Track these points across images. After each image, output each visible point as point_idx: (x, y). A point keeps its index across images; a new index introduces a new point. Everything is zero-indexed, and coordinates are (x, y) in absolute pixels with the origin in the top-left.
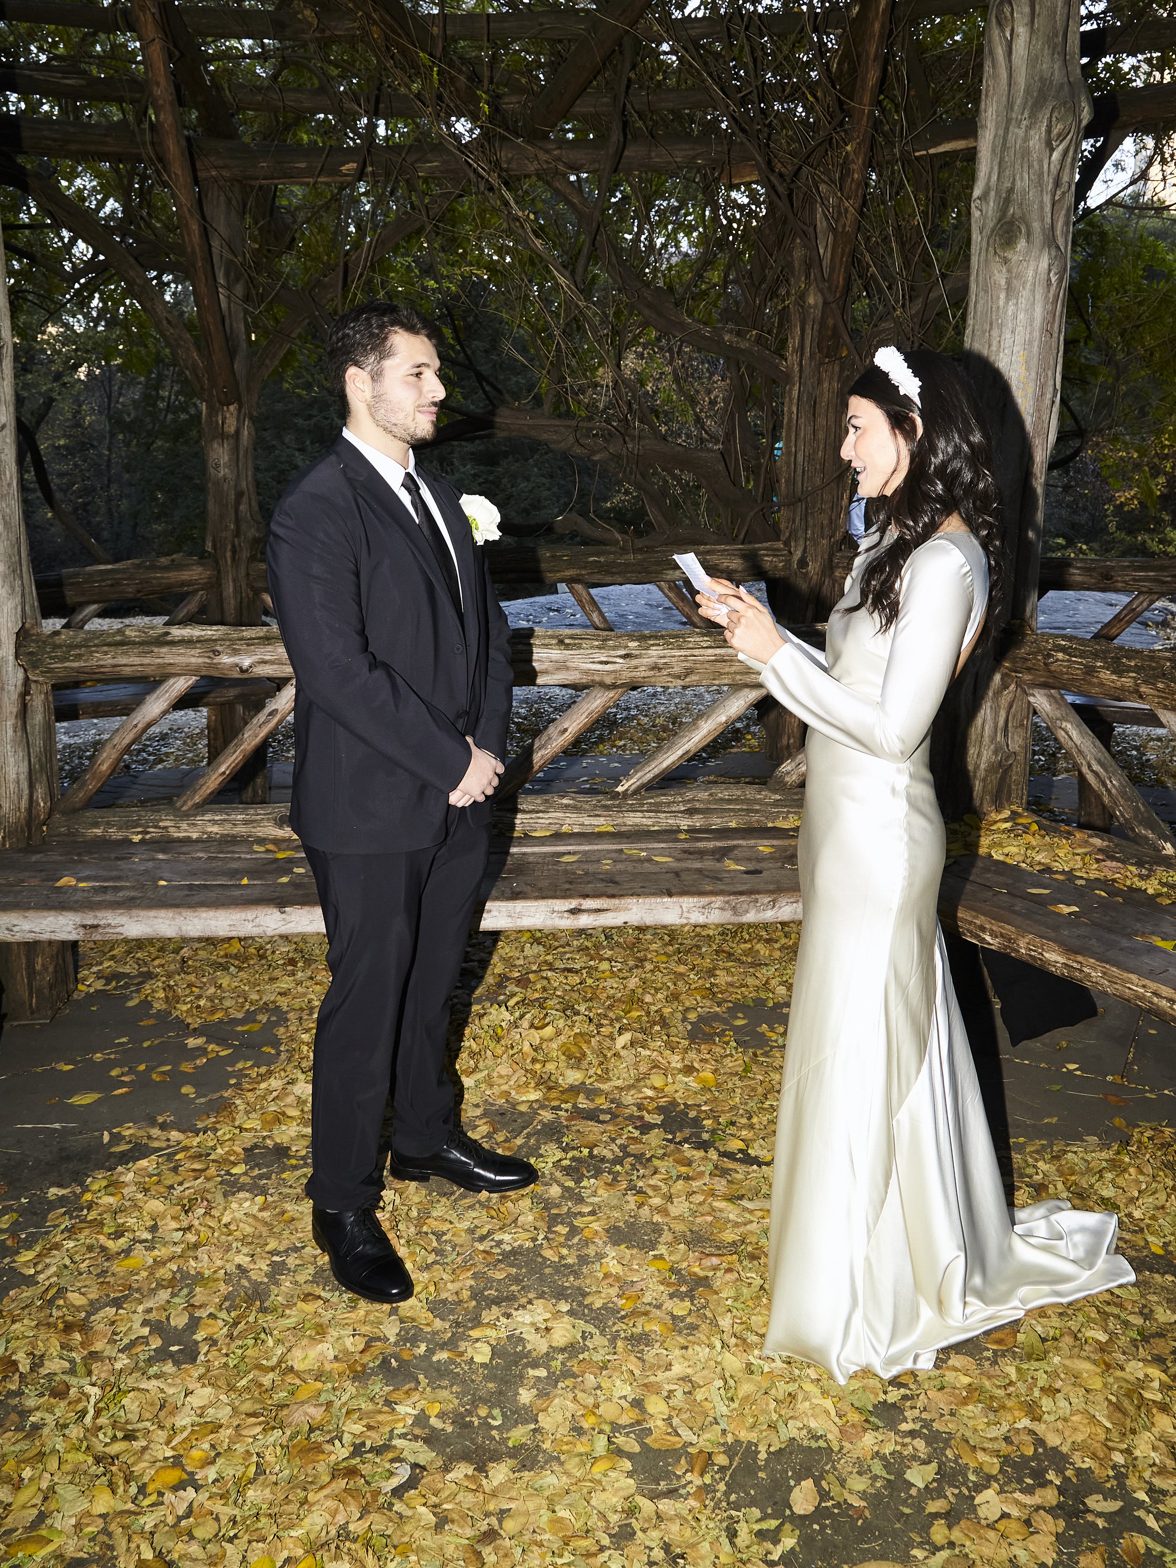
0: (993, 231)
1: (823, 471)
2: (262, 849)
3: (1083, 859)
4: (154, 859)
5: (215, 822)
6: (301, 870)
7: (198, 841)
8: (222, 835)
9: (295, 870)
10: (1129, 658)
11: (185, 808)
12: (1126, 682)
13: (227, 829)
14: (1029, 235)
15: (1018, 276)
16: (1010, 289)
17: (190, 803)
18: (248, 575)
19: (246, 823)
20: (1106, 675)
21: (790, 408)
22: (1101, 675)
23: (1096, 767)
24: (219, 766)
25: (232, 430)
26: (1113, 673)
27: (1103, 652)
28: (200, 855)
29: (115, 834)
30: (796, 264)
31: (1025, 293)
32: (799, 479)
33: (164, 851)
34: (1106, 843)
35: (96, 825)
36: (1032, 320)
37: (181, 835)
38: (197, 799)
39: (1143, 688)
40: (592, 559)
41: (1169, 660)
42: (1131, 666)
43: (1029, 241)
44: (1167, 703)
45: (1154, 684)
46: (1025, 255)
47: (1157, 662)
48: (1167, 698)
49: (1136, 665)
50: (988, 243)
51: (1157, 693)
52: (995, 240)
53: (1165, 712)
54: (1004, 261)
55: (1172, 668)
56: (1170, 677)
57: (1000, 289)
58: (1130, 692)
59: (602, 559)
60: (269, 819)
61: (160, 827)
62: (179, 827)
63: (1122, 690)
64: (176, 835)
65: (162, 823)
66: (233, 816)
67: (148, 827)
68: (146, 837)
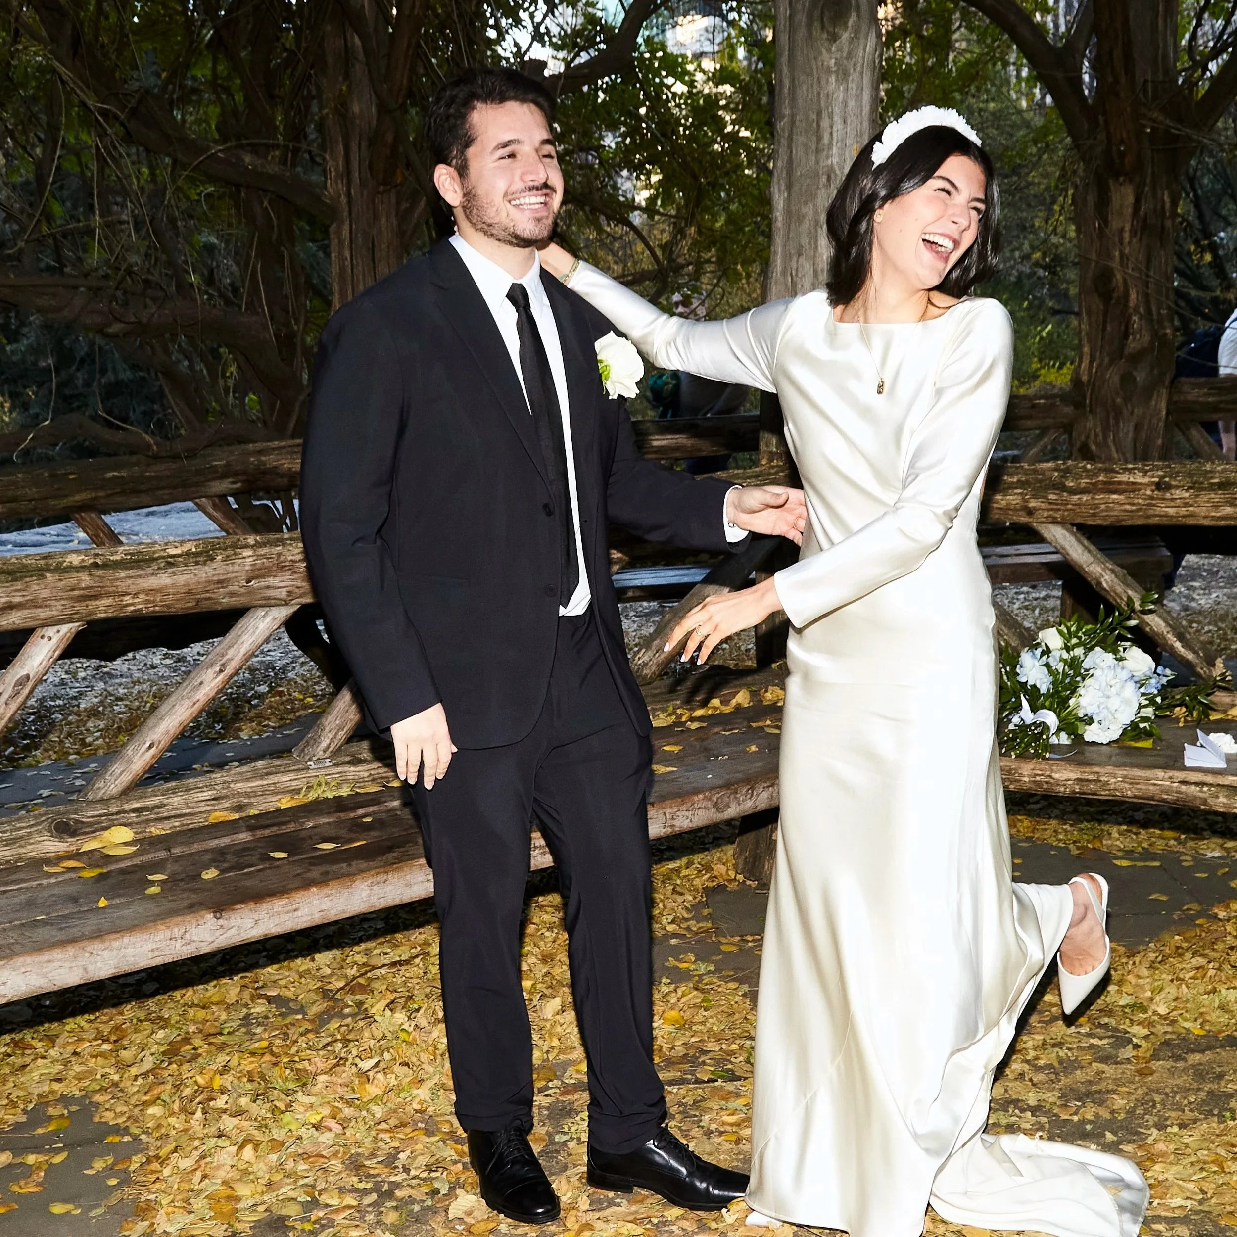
2: (58, 869)
10: (1011, 475)
12: (1014, 499)
14: (858, 7)
15: (849, 56)
21: (340, 253)
31: (856, 76)
36: (862, 108)
39: (1033, 504)
40: (110, 475)
41: (1055, 470)
42: (1013, 483)
43: (859, 16)
44: (1058, 515)
45: (1046, 498)
46: (857, 32)
47: (1043, 474)
48: (1059, 510)
49: (1019, 481)
50: (810, 17)
51: (1047, 506)
52: (822, 13)
53: (1050, 526)
54: (834, 38)
55: (1062, 477)
56: (1061, 487)
57: (829, 71)
58: (1015, 510)
59: (124, 474)
60: (39, 832)
63: (1006, 510)
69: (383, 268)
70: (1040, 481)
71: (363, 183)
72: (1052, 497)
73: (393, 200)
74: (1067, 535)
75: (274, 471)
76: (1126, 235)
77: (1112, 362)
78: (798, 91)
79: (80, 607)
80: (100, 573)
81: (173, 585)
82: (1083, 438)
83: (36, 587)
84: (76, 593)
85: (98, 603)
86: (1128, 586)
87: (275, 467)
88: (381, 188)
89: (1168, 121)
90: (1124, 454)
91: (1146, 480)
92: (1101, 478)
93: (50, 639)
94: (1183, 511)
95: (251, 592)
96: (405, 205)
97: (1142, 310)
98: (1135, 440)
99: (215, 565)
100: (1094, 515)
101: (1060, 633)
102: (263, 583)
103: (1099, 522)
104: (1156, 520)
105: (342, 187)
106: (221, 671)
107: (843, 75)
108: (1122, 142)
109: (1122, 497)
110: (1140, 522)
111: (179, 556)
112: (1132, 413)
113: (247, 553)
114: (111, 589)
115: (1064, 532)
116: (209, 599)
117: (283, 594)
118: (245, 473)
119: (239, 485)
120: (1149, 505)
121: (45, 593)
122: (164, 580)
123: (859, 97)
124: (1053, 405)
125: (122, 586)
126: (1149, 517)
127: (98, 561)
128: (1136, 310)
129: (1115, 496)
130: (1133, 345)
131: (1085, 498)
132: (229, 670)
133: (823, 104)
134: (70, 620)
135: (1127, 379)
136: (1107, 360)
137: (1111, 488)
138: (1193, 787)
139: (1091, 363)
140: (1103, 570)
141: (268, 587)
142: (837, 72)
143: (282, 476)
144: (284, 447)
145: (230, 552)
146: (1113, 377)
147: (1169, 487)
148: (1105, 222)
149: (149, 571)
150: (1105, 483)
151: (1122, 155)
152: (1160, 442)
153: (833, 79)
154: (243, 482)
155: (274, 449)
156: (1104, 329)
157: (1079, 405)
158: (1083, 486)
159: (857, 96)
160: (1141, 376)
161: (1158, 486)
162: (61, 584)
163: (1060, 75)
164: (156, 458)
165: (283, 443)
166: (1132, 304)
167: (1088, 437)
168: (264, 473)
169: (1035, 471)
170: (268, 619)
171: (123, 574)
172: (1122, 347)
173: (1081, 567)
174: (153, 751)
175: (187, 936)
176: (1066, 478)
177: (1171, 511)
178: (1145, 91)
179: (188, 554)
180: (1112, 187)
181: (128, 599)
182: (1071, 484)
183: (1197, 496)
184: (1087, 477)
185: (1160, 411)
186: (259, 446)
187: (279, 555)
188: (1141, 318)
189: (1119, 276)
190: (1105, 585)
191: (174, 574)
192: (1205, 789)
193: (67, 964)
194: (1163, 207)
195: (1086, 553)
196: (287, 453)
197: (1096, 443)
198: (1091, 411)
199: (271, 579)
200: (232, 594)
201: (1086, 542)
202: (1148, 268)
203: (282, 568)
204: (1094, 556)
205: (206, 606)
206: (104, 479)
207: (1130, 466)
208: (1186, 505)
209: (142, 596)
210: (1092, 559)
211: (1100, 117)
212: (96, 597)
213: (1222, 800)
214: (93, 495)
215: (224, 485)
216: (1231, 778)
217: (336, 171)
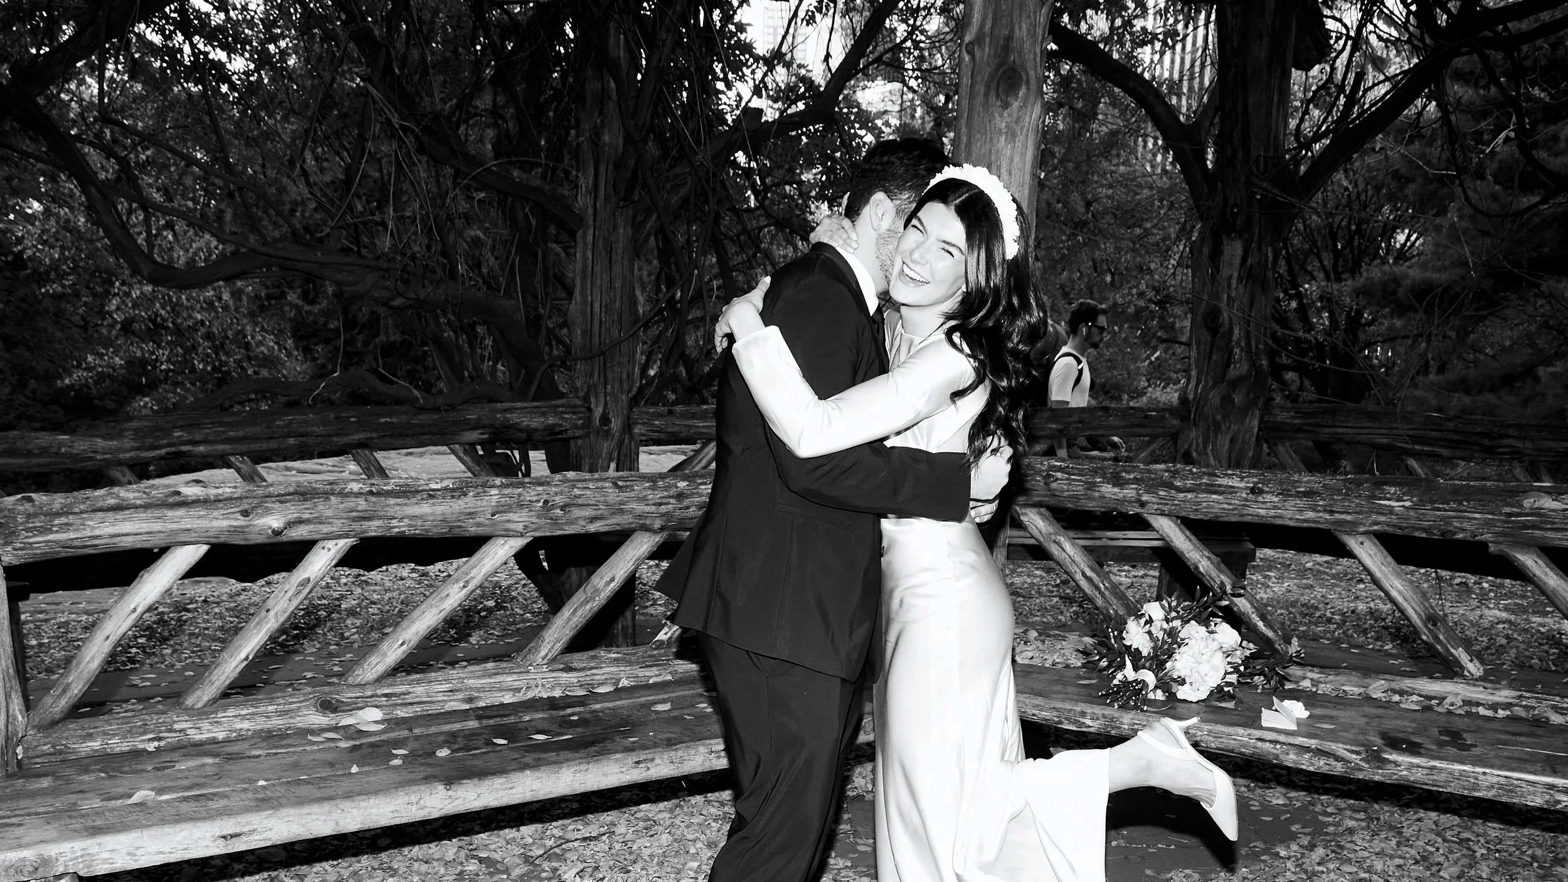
0: (993, 75)
1: (620, 322)
2: (322, 739)
5: (243, 718)
8: (259, 731)
10: (1128, 472)
11: (199, 705)
12: (1129, 492)
13: (261, 724)
14: (1028, 82)
15: (1018, 121)
16: (1009, 133)
17: (202, 701)
19: (281, 713)
20: (1108, 490)
21: (584, 254)
23: (1090, 573)
24: (237, 650)
26: (1114, 485)
27: (1100, 468)
29: (118, 745)
31: (1022, 138)
32: (596, 330)
33: (208, 754)
35: (90, 737)
37: (204, 737)
38: (211, 692)
39: (1145, 498)
40: (383, 420)
41: (1166, 471)
42: (1130, 479)
43: (1028, 89)
44: (1166, 508)
45: (1156, 493)
46: (1025, 101)
47: (1155, 474)
48: (1167, 504)
49: (1135, 478)
50: (988, 87)
51: (1158, 501)
52: (998, 85)
53: (1159, 517)
54: (1006, 105)
55: (1171, 477)
56: (1170, 486)
57: (1000, 133)
58: (1131, 502)
59: (395, 420)
60: (307, 707)
61: (176, 731)
62: (199, 728)
63: (1122, 501)
64: (198, 737)
65: (176, 727)
66: (262, 709)
67: (161, 732)
68: (162, 743)
69: (617, 269)
70: (1153, 480)
71: (607, 198)
72: (1162, 493)
73: (630, 213)
74: (1173, 525)
75: (516, 427)
76: (1234, 282)
77: (1214, 387)
78: (974, 148)
79: (356, 526)
80: (373, 499)
81: (432, 514)
82: (1186, 446)
83: (322, 507)
84: (354, 514)
85: (370, 523)
86: (1221, 571)
87: (517, 424)
88: (621, 204)
89: (1275, 191)
90: (1220, 462)
91: (1242, 485)
92: (1204, 481)
93: (329, 550)
94: (1272, 512)
95: (494, 524)
96: (640, 218)
97: (1243, 344)
98: (1230, 451)
99: (467, 500)
100: (1196, 510)
101: (1163, 607)
102: (505, 517)
103: (1200, 517)
104: (1248, 519)
105: (590, 201)
106: (465, 587)
107: (1012, 135)
108: (1235, 205)
109: (1221, 497)
110: (1234, 519)
111: (439, 490)
112: (1229, 428)
113: (494, 491)
114: (381, 514)
115: (1170, 523)
116: (460, 527)
117: (520, 527)
118: (491, 426)
119: (486, 436)
120: (1244, 505)
121: (329, 513)
122: (425, 508)
123: (1023, 155)
124: (1163, 417)
125: (391, 512)
126: (1242, 516)
127: (374, 490)
128: (1238, 344)
129: (1215, 497)
130: (1234, 372)
131: (1190, 496)
132: (471, 587)
133: (993, 158)
134: (347, 536)
135: (1226, 399)
136: (1211, 383)
137: (1211, 489)
138: (1268, 744)
139: (1197, 385)
140: (1201, 556)
141: (508, 521)
142: (1006, 133)
143: (521, 431)
144: (525, 408)
145: (480, 490)
146: (1215, 397)
147: (1261, 492)
148: (1217, 270)
149: (413, 500)
150: (1207, 485)
151: (1235, 216)
152: (1251, 454)
153: (1003, 138)
154: (490, 433)
155: (517, 409)
156: (1210, 358)
157: (1185, 418)
158: (1188, 486)
159: (1022, 154)
160: (1238, 399)
161: (1253, 491)
162: (341, 506)
163: (1186, 147)
164: (422, 409)
165: (525, 405)
166: (1235, 338)
167: (1190, 446)
168: (508, 427)
169: (1149, 471)
170: (506, 547)
171: (392, 501)
172: (1225, 373)
173: (1182, 553)
174: (404, 648)
175: (422, 802)
176: (1175, 478)
177: (1262, 512)
178: (1258, 165)
179: (446, 489)
180: (1225, 242)
181: (394, 523)
182: (1179, 484)
183: (1285, 501)
184: (1193, 479)
185: (1253, 428)
186: (506, 405)
187: (519, 495)
188: (1242, 351)
189: (1225, 315)
190: (1201, 569)
191: (433, 504)
192: (1278, 746)
193: (323, 817)
194: (1266, 261)
195: (1187, 542)
196: (529, 413)
197: (1197, 451)
198: (1194, 424)
199: (511, 515)
200: (479, 525)
201: (1188, 533)
202: (1250, 310)
203: (521, 506)
204: (1194, 544)
205: (457, 532)
206: (378, 424)
207: (1230, 472)
208: (1275, 507)
209: (406, 521)
210: (1192, 547)
211: (1219, 184)
212: (369, 519)
213: (1292, 756)
214: (369, 435)
215: (474, 436)
216: (1301, 739)
217: (587, 187)
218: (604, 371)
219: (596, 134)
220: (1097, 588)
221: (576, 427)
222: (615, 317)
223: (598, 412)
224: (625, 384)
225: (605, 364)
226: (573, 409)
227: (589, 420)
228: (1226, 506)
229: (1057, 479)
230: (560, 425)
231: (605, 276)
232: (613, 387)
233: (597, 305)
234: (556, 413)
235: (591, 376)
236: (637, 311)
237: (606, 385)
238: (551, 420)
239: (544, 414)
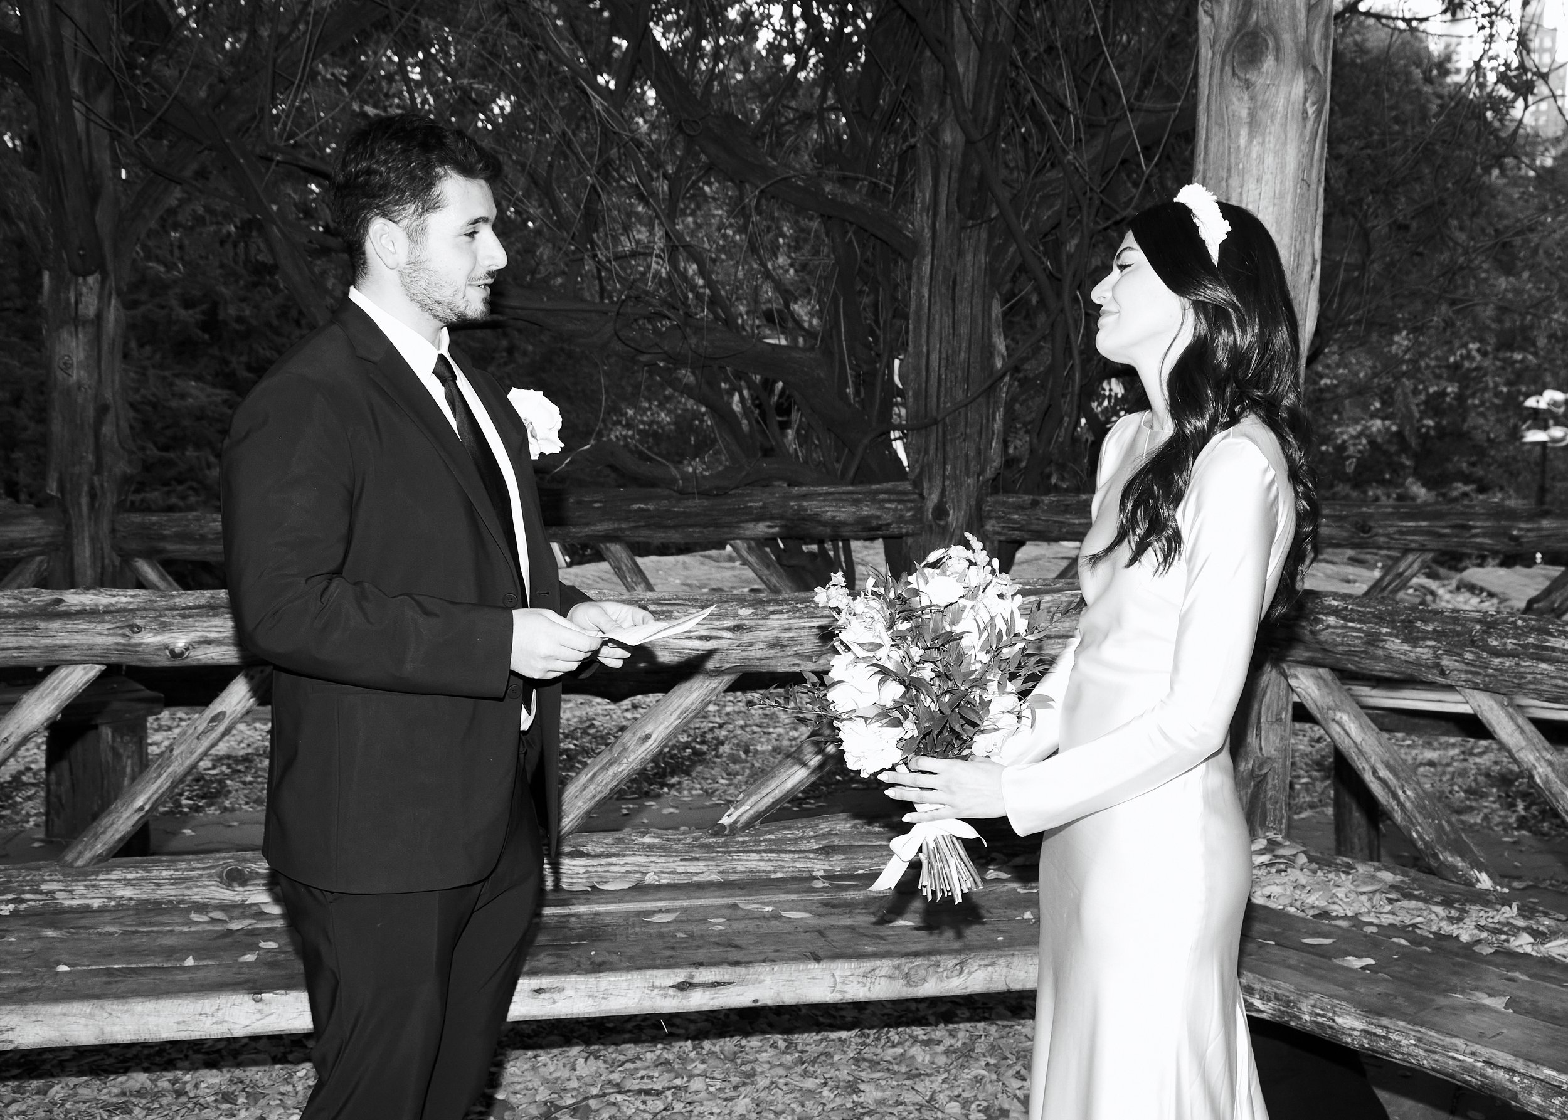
0: (1229, 44)
1: (967, 379)
2: (204, 918)
3: (1370, 899)
4: (39, 938)
5: (127, 882)
6: (272, 945)
7: (101, 910)
8: (140, 902)
9: (262, 944)
10: (1425, 621)
11: (80, 863)
12: (1423, 652)
13: (147, 892)
14: (1278, 49)
15: (1265, 105)
16: (1254, 123)
17: (88, 855)
18: (113, 531)
19: (175, 881)
20: (1396, 646)
21: (919, 292)
22: (1389, 645)
23: (1384, 773)
24: (134, 798)
25: (92, 312)
26: (1405, 641)
27: (1390, 614)
28: (111, 929)
30: (926, 87)
31: (1274, 129)
32: (933, 391)
33: (54, 926)
34: (1399, 878)
36: (1283, 166)
37: (76, 903)
38: (99, 848)
39: (1445, 661)
40: (636, 506)
41: (1479, 622)
42: (1427, 632)
44: (1478, 680)
45: (1460, 655)
46: (1274, 78)
47: (1463, 625)
48: (1479, 674)
49: (1435, 630)
51: (1464, 667)
53: (1475, 693)
54: (1246, 84)
55: (1484, 632)
56: (1481, 645)
57: (1240, 122)
58: (1428, 667)
59: (651, 507)
60: (210, 876)
61: (41, 893)
62: (71, 892)
63: (1417, 663)
64: (67, 903)
65: (44, 887)
66: (155, 873)
67: (24, 892)
68: (23, 907)
69: (963, 309)
70: (1458, 634)
71: (949, 216)
72: (1468, 656)
73: (984, 235)
74: (1495, 706)
75: (815, 518)
87: (817, 514)
88: (970, 223)
92: (1531, 640)
96: (998, 241)
100: (1519, 685)
105: (926, 220)
109: (1552, 668)
115: (1492, 703)
118: (781, 517)
119: (777, 530)
129: (1544, 666)
131: (1508, 663)
137: (1543, 654)
138: (1501, 1073)
140: (1537, 759)
142: (1250, 124)
143: (825, 524)
144: (832, 494)
150: (1536, 647)
153: (1245, 131)
154: (781, 527)
155: (820, 495)
158: (1510, 647)
164: (683, 493)
165: (832, 489)
168: (804, 519)
175: (220, 1013)
176: (1490, 634)
182: (1495, 643)
184: (1514, 637)
186: (804, 490)
190: (1538, 780)
192: (1516, 1079)
193: (83, 1021)
195: (1517, 734)
196: (835, 500)
201: (1520, 720)
204: (1528, 739)
206: (630, 511)
210: (1523, 744)
213: (1536, 1098)
214: (616, 525)
215: (761, 529)
216: (1547, 1071)
217: (923, 203)
218: (943, 445)
219: (935, 132)
220: (1395, 796)
221: (901, 519)
222: (960, 374)
223: (933, 499)
224: (973, 464)
225: (944, 433)
226: (900, 497)
227: (920, 511)
228: (1560, 682)
229: (1328, 627)
230: (878, 518)
231: (946, 318)
232: (954, 468)
233: (934, 357)
234: (874, 501)
235: (926, 452)
236: (993, 365)
237: (945, 464)
238: (866, 511)
239: (856, 502)
